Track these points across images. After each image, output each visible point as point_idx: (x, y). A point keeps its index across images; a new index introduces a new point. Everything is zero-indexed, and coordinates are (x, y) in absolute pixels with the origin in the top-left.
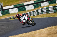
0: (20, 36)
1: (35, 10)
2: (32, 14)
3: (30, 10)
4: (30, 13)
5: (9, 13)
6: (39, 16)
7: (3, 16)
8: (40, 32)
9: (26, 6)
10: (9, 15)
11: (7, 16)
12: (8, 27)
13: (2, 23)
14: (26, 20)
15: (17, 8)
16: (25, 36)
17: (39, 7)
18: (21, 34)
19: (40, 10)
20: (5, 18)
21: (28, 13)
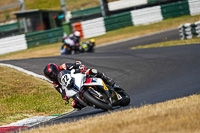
5: (131, 24)
7: (109, 32)
10: (131, 31)
12: (128, 73)
14: (76, 88)
15: (159, 7)
20: (115, 42)
21: (196, 23)
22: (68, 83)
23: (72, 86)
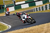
0: (31, 29)
1: (44, 6)
2: (41, 9)
3: (39, 6)
4: (39, 8)
5: (21, 8)
6: (47, 11)
8: (48, 25)
9: (36, 2)
10: (21, 10)
11: (19, 11)
13: (14, 17)
16: (35, 29)
17: (47, 3)
18: (32, 27)
19: (48, 5)
21: (37, 8)
22: (23, 17)
23: (24, 18)
